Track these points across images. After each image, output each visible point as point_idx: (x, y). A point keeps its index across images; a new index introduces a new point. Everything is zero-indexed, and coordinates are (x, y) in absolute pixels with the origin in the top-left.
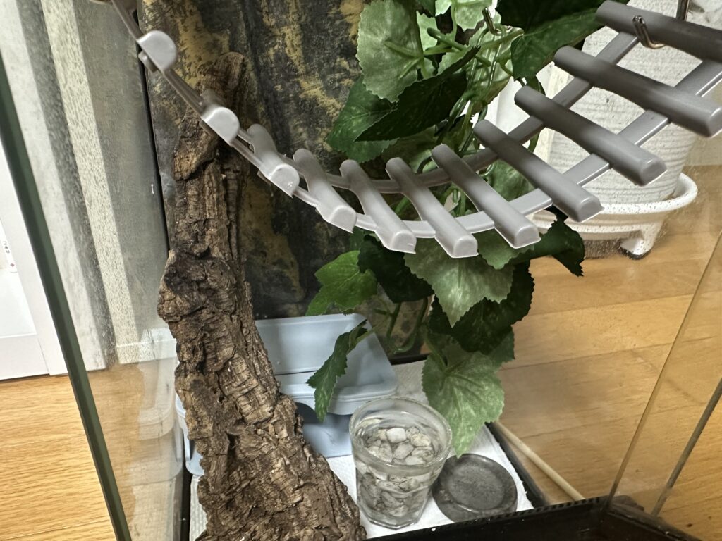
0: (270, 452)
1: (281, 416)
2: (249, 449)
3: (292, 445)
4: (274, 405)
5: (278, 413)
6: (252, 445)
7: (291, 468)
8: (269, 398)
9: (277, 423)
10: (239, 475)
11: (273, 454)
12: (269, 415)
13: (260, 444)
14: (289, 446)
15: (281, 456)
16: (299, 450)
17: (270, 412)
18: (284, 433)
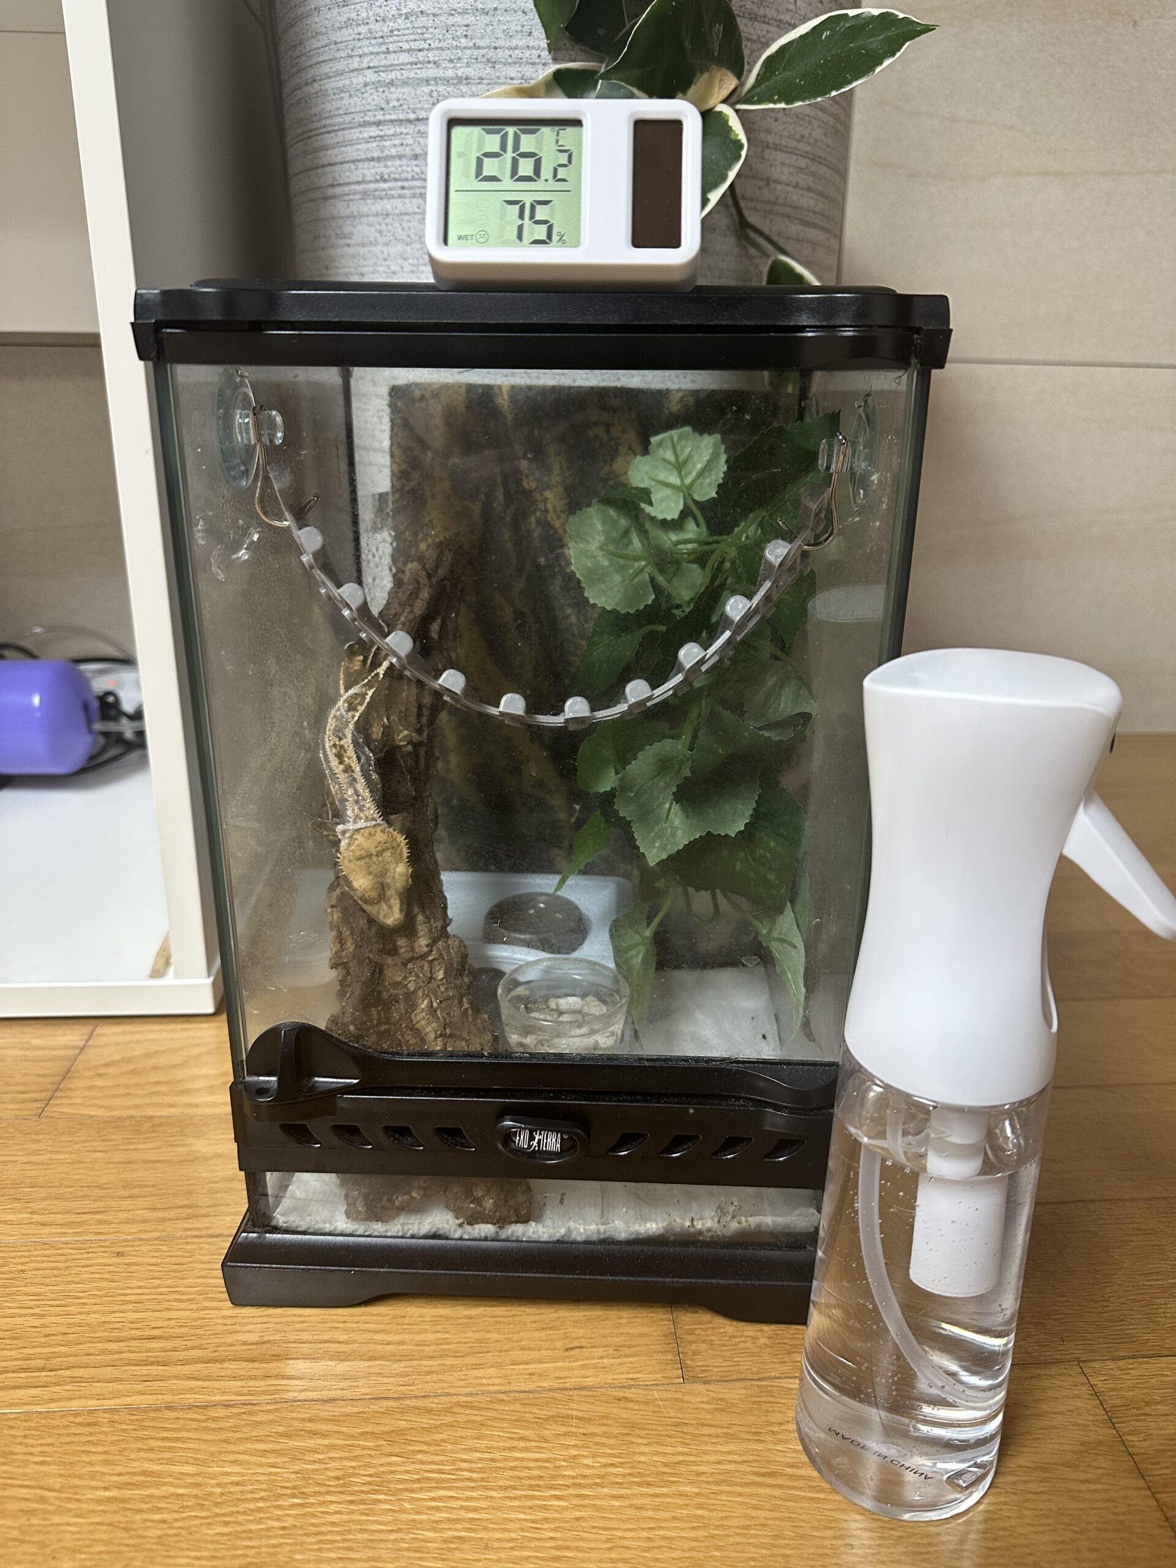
0: (415, 991)
1: (441, 955)
2: (395, 985)
3: (446, 989)
4: (435, 941)
5: (439, 950)
6: (399, 979)
7: (438, 1012)
8: (430, 931)
9: (436, 963)
10: (379, 1013)
11: (420, 993)
12: (426, 949)
13: (405, 978)
14: (443, 989)
15: (428, 996)
16: (454, 996)
17: (427, 946)
18: (441, 975)
